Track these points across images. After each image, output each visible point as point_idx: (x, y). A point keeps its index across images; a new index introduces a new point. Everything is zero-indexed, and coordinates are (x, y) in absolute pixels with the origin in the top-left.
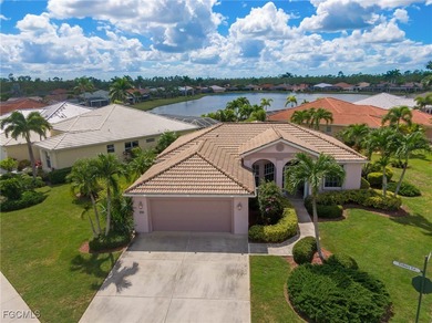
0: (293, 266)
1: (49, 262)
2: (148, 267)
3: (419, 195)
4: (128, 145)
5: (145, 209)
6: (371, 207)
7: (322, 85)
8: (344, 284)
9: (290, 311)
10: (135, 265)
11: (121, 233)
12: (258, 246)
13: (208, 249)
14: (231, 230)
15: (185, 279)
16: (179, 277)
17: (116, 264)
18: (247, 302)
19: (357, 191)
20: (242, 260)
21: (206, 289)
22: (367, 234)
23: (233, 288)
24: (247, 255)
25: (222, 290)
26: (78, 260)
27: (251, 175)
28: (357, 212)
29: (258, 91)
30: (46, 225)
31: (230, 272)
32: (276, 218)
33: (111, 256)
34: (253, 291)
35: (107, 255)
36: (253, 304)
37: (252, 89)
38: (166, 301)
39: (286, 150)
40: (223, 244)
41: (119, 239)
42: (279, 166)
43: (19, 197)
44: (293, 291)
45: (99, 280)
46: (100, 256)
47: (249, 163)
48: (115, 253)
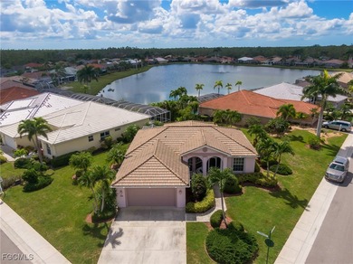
0: (211, 229)
1: (69, 229)
2: (129, 231)
3: (290, 173)
4: (102, 134)
5: (124, 194)
6: (260, 185)
7: (245, 59)
8: (234, 241)
9: (207, 255)
10: (121, 230)
11: (110, 210)
12: (191, 215)
13: (162, 218)
14: (175, 205)
15: (151, 238)
16: (147, 237)
17: (109, 230)
18: (185, 251)
19: (252, 174)
20: (181, 225)
21: (163, 244)
22: (254, 205)
23: (177, 244)
24: (185, 222)
25: (171, 245)
26: (86, 228)
27: (187, 168)
28: (250, 189)
29: (195, 63)
30: (59, 202)
31: (175, 233)
32: (201, 197)
33: (106, 225)
34: (188, 245)
35: (103, 224)
36: (188, 253)
37: (190, 61)
38: (141, 252)
39: (209, 152)
40: (171, 215)
41: (110, 214)
42: (205, 161)
43: (36, 181)
44: (209, 245)
45: (102, 242)
46: (100, 225)
47: (186, 159)
48: (108, 223)
